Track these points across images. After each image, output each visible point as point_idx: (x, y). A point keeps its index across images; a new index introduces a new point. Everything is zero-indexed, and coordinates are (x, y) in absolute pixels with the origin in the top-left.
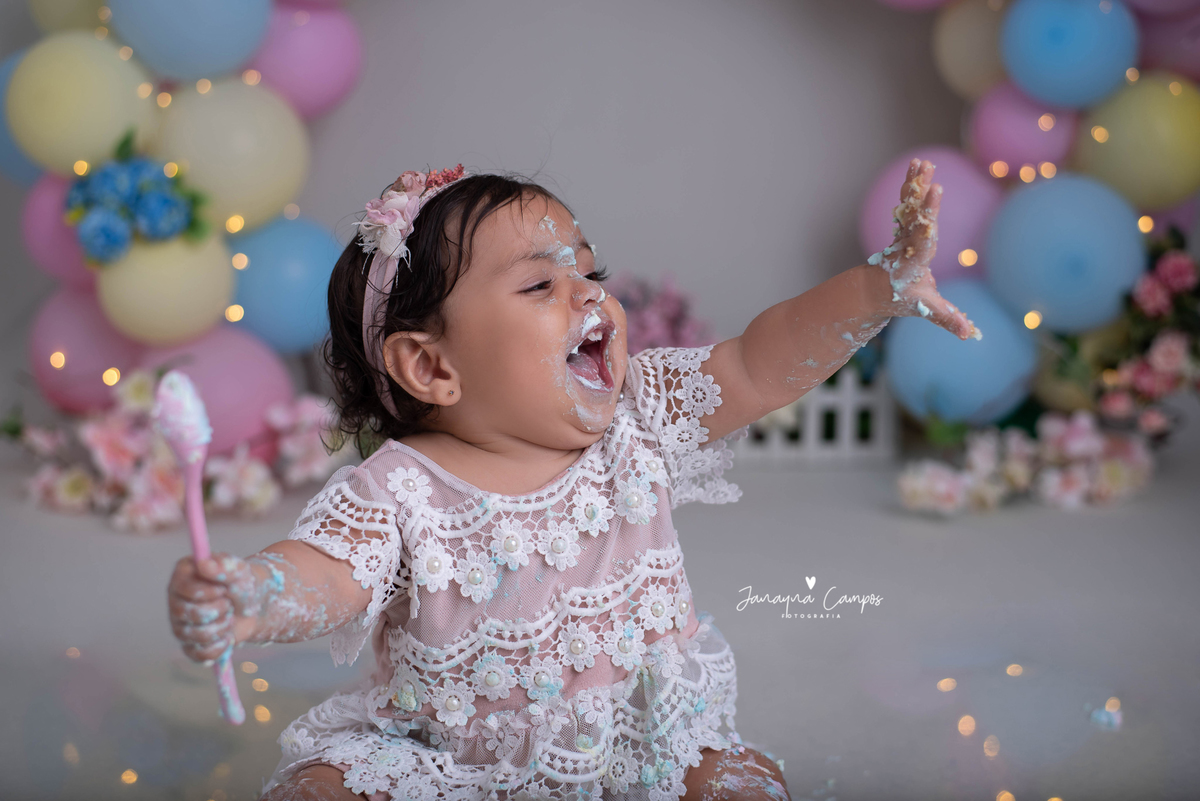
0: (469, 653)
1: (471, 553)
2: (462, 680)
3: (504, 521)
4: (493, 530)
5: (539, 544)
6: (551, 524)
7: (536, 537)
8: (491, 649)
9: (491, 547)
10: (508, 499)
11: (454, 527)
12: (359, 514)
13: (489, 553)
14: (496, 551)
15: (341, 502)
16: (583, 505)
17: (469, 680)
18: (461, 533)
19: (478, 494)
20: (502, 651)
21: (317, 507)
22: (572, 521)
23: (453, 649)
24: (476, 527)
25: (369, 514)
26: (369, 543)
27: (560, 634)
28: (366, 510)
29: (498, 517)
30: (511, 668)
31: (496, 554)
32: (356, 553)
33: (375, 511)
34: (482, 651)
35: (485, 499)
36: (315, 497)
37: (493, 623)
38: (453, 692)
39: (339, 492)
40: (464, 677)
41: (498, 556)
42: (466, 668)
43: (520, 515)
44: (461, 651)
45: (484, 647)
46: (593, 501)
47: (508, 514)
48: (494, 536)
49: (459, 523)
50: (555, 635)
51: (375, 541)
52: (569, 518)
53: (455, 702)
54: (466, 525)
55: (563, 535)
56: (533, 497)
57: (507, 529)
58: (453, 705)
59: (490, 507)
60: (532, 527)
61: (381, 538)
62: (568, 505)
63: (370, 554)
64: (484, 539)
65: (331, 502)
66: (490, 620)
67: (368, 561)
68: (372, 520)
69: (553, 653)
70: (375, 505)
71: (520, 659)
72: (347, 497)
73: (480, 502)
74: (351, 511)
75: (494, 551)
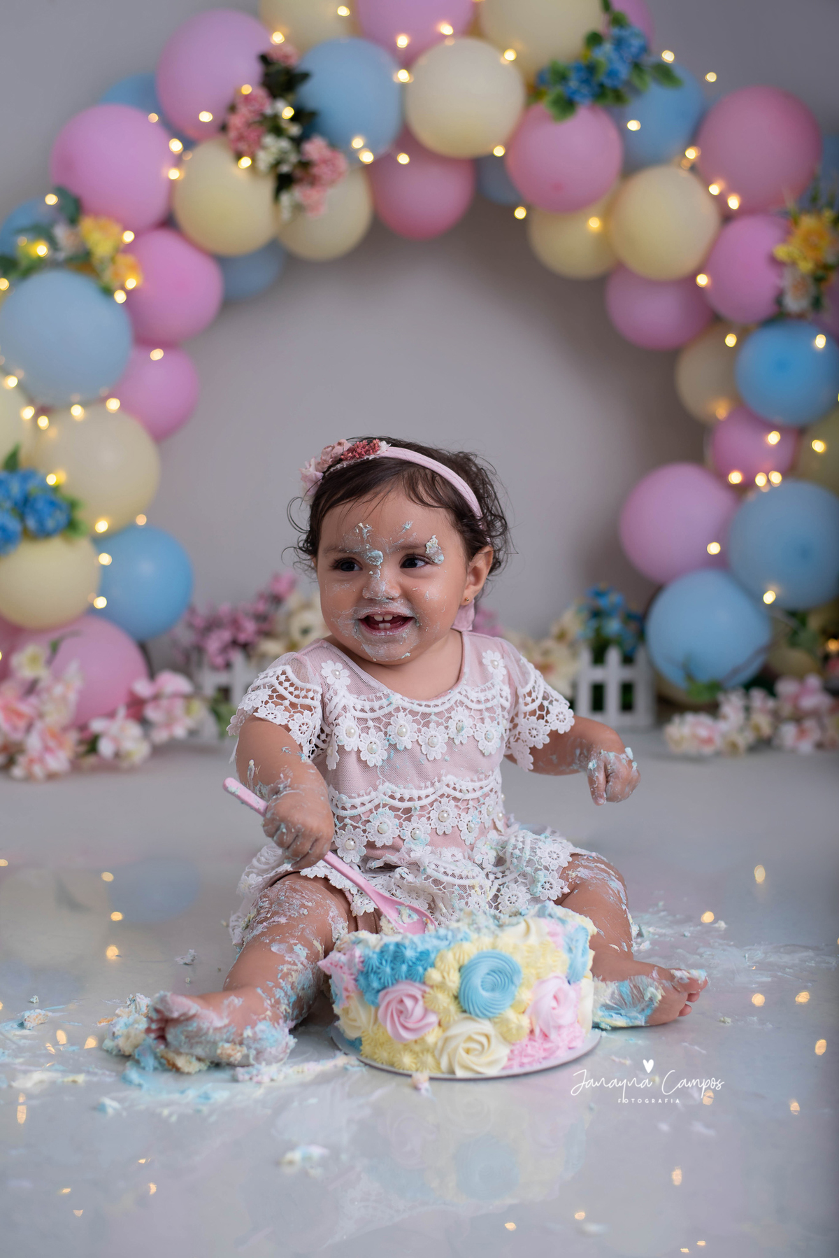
0: (369, 806)
1: (372, 731)
2: (359, 827)
3: (401, 714)
4: (392, 718)
5: (420, 736)
6: (432, 725)
7: (419, 731)
8: (384, 806)
9: (388, 730)
10: (406, 699)
11: (363, 710)
12: (297, 692)
13: (386, 734)
14: (390, 733)
15: (285, 681)
16: (457, 719)
17: (364, 828)
18: (369, 715)
19: (387, 691)
20: (392, 808)
21: (266, 680)
22: (447, 728)
23: (357, 801)
24: (379, 714)
25: (304, 693)
26: (302, 713)
27: (435, 803)
28: (302, 690)
29: (397, 709)
30: (397, 821)
31: (390, 735)
32: (293, 720)
33: (308, 691)
34: (377, 807)
35: (391, 695)
36: (265, 672)
37: (388, 787)
38: (351, 836)
39: (284, 673)
40: (361, 826)
41: (391, 737)
42: (364, 818)
43: (413, 713)
44: (363, 804)
45: (380, 804)
46: (464, 720)
47: (405, 710)
48: (392, 723)
49: (367, 708)
50: (432, 804)
51: (306, 712)
52: (446, 725)
53: (352, 843)
54: (372, 710)
55: (438, 735)
56: (424, 703)
57: (402, 720)
58: (350, 845)
59: (394, 702)
60: (418, 723)
61: (311, 710)
62: (447, 715)
63: (303, 721)
64: (383, 723)
65: (277, 679)
66: (387, 784)
67: (300, 726)
68: (306, 697)
69: (428, 816)
70: (308, 686)
71: (404, 816)
72: (290, 678)
73: (387, 696)
74: (292, 689)
75: (389, 733)
